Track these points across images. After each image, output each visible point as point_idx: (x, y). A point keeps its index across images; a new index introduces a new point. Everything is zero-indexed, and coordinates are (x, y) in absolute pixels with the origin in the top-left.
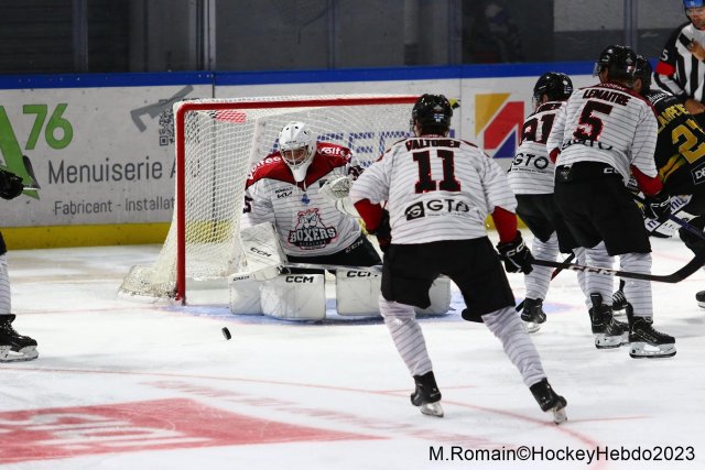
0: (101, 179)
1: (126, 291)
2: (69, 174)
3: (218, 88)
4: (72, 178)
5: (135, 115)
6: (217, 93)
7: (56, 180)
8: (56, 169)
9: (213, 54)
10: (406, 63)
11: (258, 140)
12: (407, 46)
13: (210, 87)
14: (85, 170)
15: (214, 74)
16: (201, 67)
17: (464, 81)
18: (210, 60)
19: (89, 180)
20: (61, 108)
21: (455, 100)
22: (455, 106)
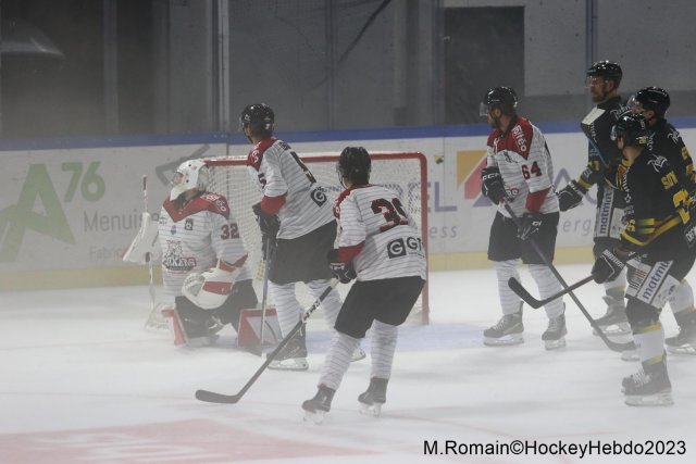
0: (130, 227)
1: (152, 325)
2: (102, 223)
3: (232, 147)
4: (105, 226)
5: (160, 171)
6: (230, 151)
7: (91, 228)
8: (91, 219)
9: (227, 118)
10: (396, 124)
12: (397, 109)
13: (223, 146)
14: (116, 220)
15: (228, 134)
16: (216, 128)
17: (448, 139)
18: (225, 123)
19: (119, 228)
20: (95, 165)
21: (440, 155)
22: (440, 161)
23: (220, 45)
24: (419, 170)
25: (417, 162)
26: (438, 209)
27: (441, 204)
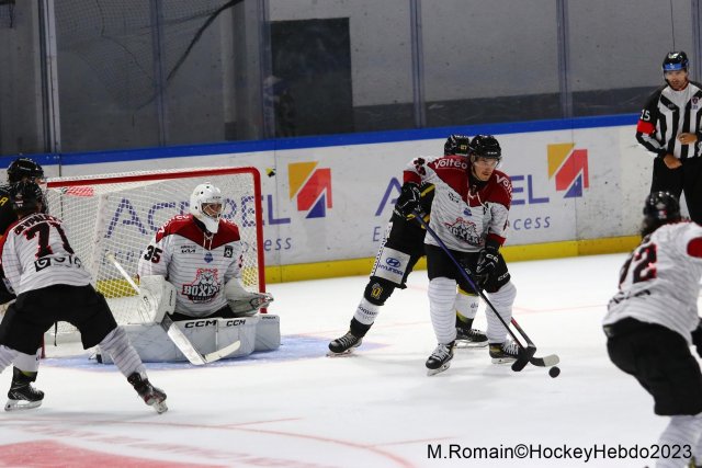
3: (64, 167)
6: (63, 171)
9: (58, 139)
10: (227, 139)
11: (102, 211)
12: (227, 125)
13: (57, 166)
15: (60, 155)
16: (48, 150)
17: (278, 152)
18: (56, 143)
21: (271, 169)
22: (271, 174)
23: (49, 66)
24: (252, 184)
25: (250, 176)
26: (272, 221)
27: (275, 217)
